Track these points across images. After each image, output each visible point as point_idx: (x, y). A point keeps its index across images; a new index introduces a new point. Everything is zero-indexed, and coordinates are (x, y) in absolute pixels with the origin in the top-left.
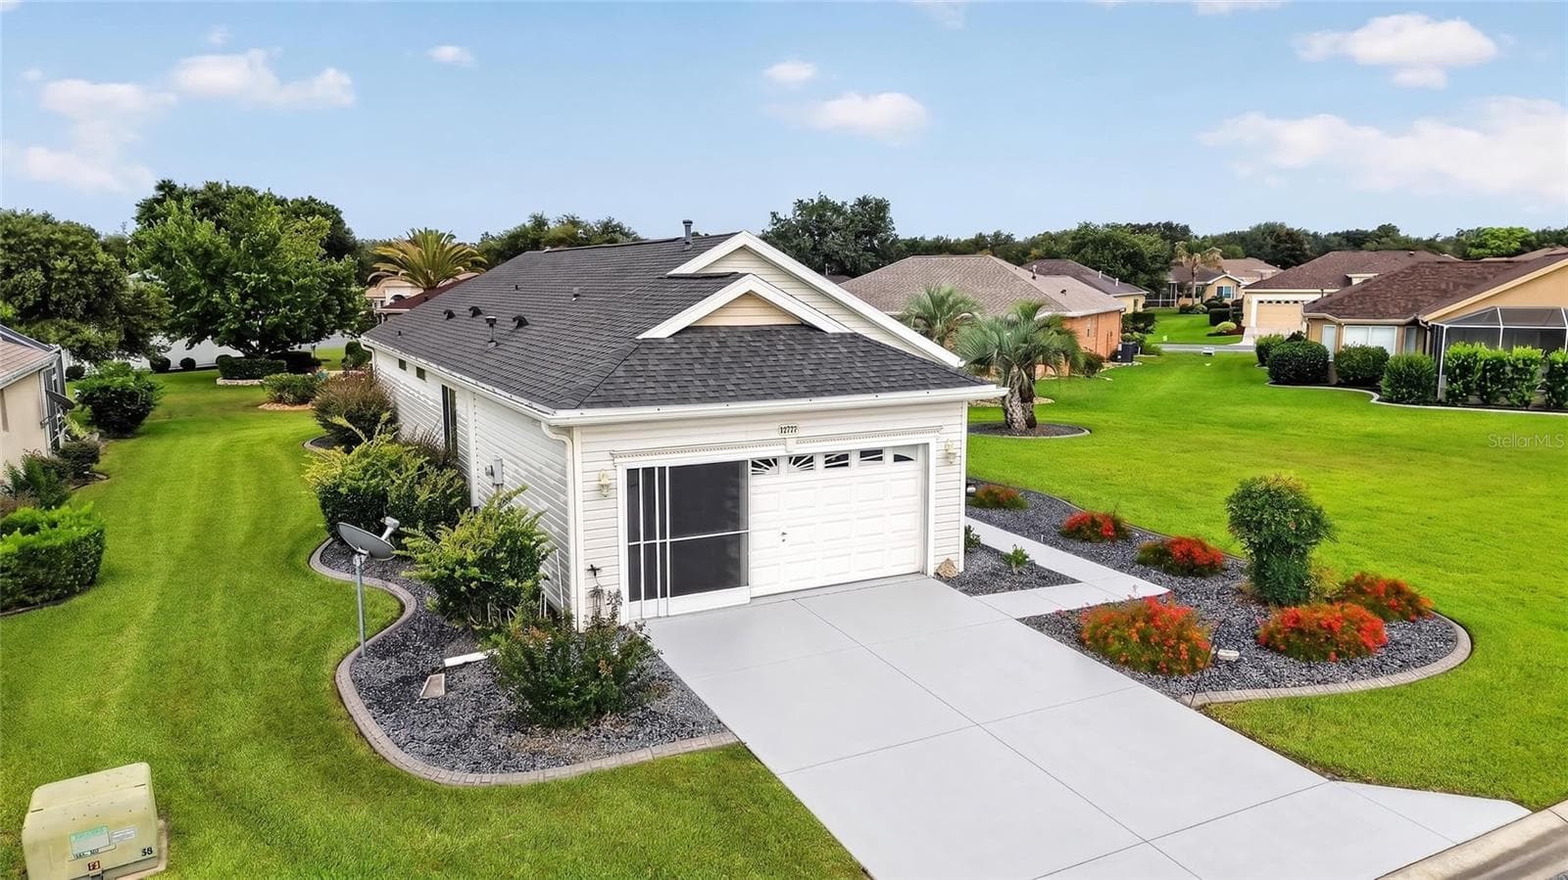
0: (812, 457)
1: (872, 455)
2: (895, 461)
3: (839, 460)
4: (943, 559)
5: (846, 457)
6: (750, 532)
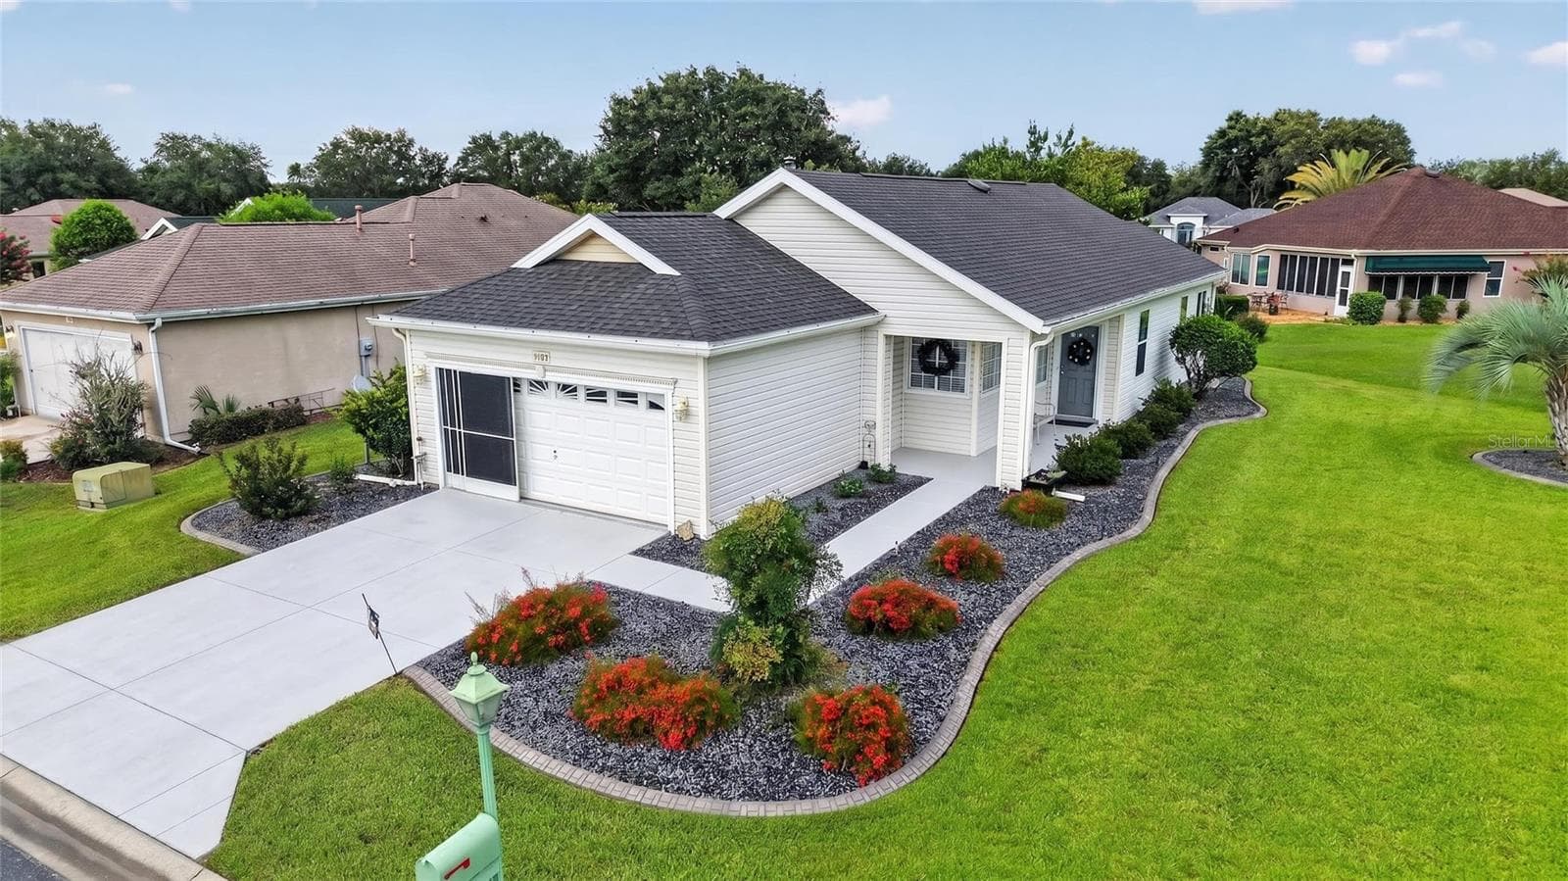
0: (576, 388)
1: (628, 397)
2: (648, 407)
3: (597, 395)
4: (684, 519)
5: (605, 394)
6: (517, 440)
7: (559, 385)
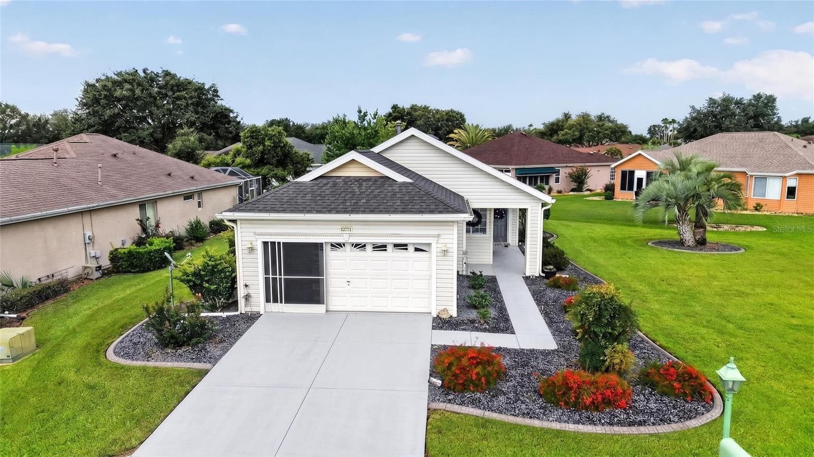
0: (365, 245)
1: (403, 247)
2: (415, 251)
3: (382, 247)
4: (442, 308)
5: (385, 246)
6: (326, 278)
7: (353, 245)
